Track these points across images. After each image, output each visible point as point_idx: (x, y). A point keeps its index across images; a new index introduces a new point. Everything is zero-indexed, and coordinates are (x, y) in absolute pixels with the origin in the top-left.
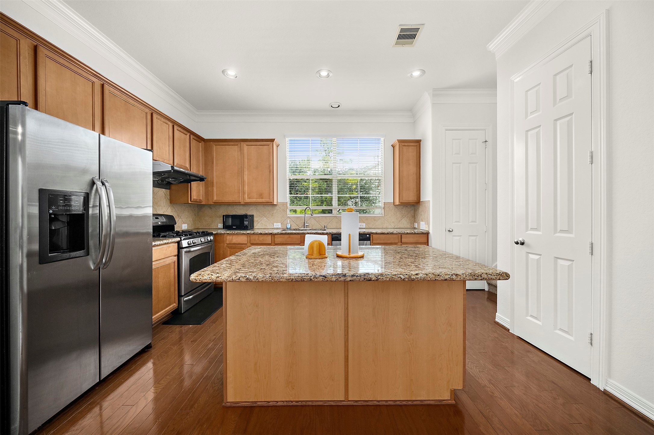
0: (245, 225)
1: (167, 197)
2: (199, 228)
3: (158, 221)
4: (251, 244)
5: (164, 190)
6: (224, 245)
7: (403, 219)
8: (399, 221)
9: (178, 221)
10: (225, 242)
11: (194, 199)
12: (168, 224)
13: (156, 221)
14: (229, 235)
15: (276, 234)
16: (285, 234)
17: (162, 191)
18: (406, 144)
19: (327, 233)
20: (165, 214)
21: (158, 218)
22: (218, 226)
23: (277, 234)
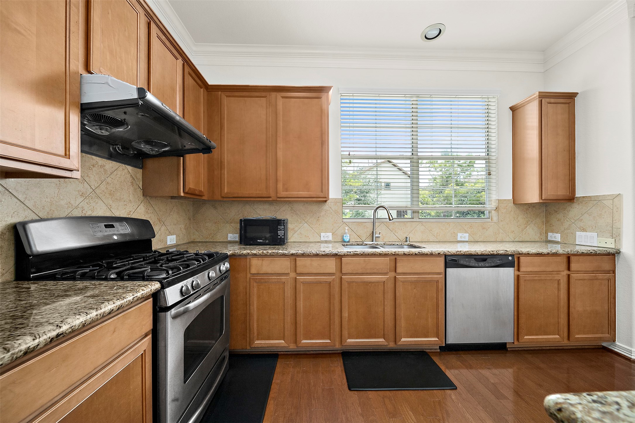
0: (279, 237)
1: (138, 183)
2: (195, 241)
3: (111, 233)
4: (297, 274)
5: (130, 168)
6: (246, 276)
7: (528, 227)
8: (523, 230)
9: (160, 230)
10: (248, 272)
11: (190, 188)
12: (137, 238)
13: (106, 234)
14: (256, 256)
15: (345, 256)
16: (362, 255)
17: (126, 171)
18: (552, 100)
19: (439, 254)
20: (133, 217)
21: (112, 226)
22: (227, 238)
23: (347, 255)
